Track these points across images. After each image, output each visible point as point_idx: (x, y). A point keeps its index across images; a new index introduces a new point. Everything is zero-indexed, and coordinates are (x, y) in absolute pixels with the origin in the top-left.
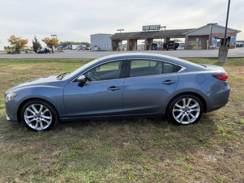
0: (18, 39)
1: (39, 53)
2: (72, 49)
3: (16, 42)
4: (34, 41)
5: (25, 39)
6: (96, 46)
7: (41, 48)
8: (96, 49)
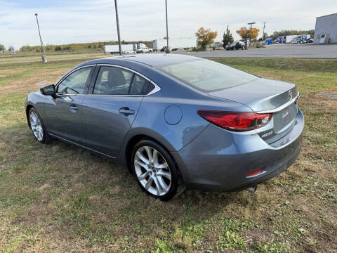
0: (206, 32)
1: (227, 50)
2: (285, 42)
3: (204, 37)
4: (226, 33)
5: (214, 32)
6: (323, 36)
7: (232, 42)
8: (322, 40)
